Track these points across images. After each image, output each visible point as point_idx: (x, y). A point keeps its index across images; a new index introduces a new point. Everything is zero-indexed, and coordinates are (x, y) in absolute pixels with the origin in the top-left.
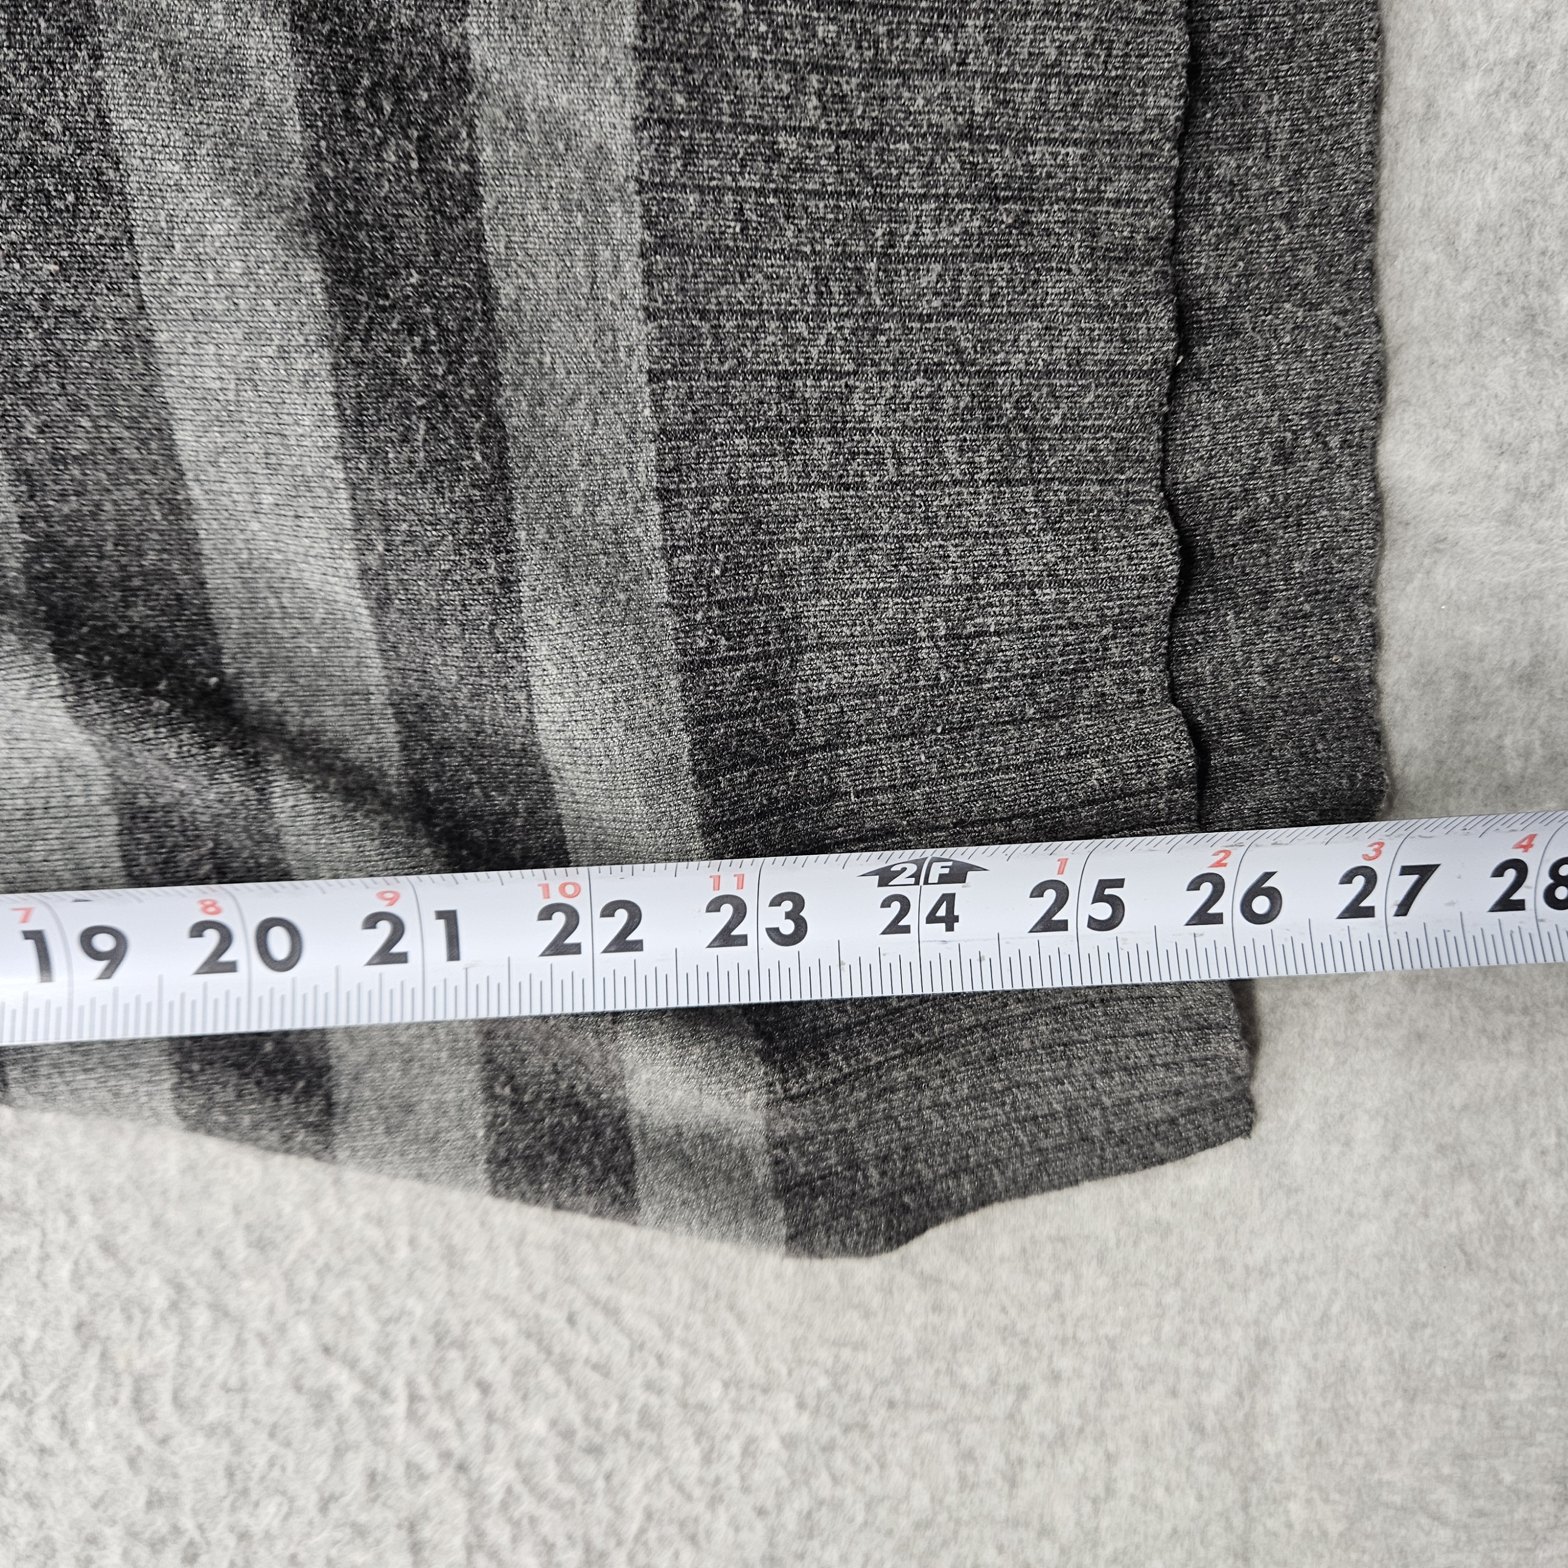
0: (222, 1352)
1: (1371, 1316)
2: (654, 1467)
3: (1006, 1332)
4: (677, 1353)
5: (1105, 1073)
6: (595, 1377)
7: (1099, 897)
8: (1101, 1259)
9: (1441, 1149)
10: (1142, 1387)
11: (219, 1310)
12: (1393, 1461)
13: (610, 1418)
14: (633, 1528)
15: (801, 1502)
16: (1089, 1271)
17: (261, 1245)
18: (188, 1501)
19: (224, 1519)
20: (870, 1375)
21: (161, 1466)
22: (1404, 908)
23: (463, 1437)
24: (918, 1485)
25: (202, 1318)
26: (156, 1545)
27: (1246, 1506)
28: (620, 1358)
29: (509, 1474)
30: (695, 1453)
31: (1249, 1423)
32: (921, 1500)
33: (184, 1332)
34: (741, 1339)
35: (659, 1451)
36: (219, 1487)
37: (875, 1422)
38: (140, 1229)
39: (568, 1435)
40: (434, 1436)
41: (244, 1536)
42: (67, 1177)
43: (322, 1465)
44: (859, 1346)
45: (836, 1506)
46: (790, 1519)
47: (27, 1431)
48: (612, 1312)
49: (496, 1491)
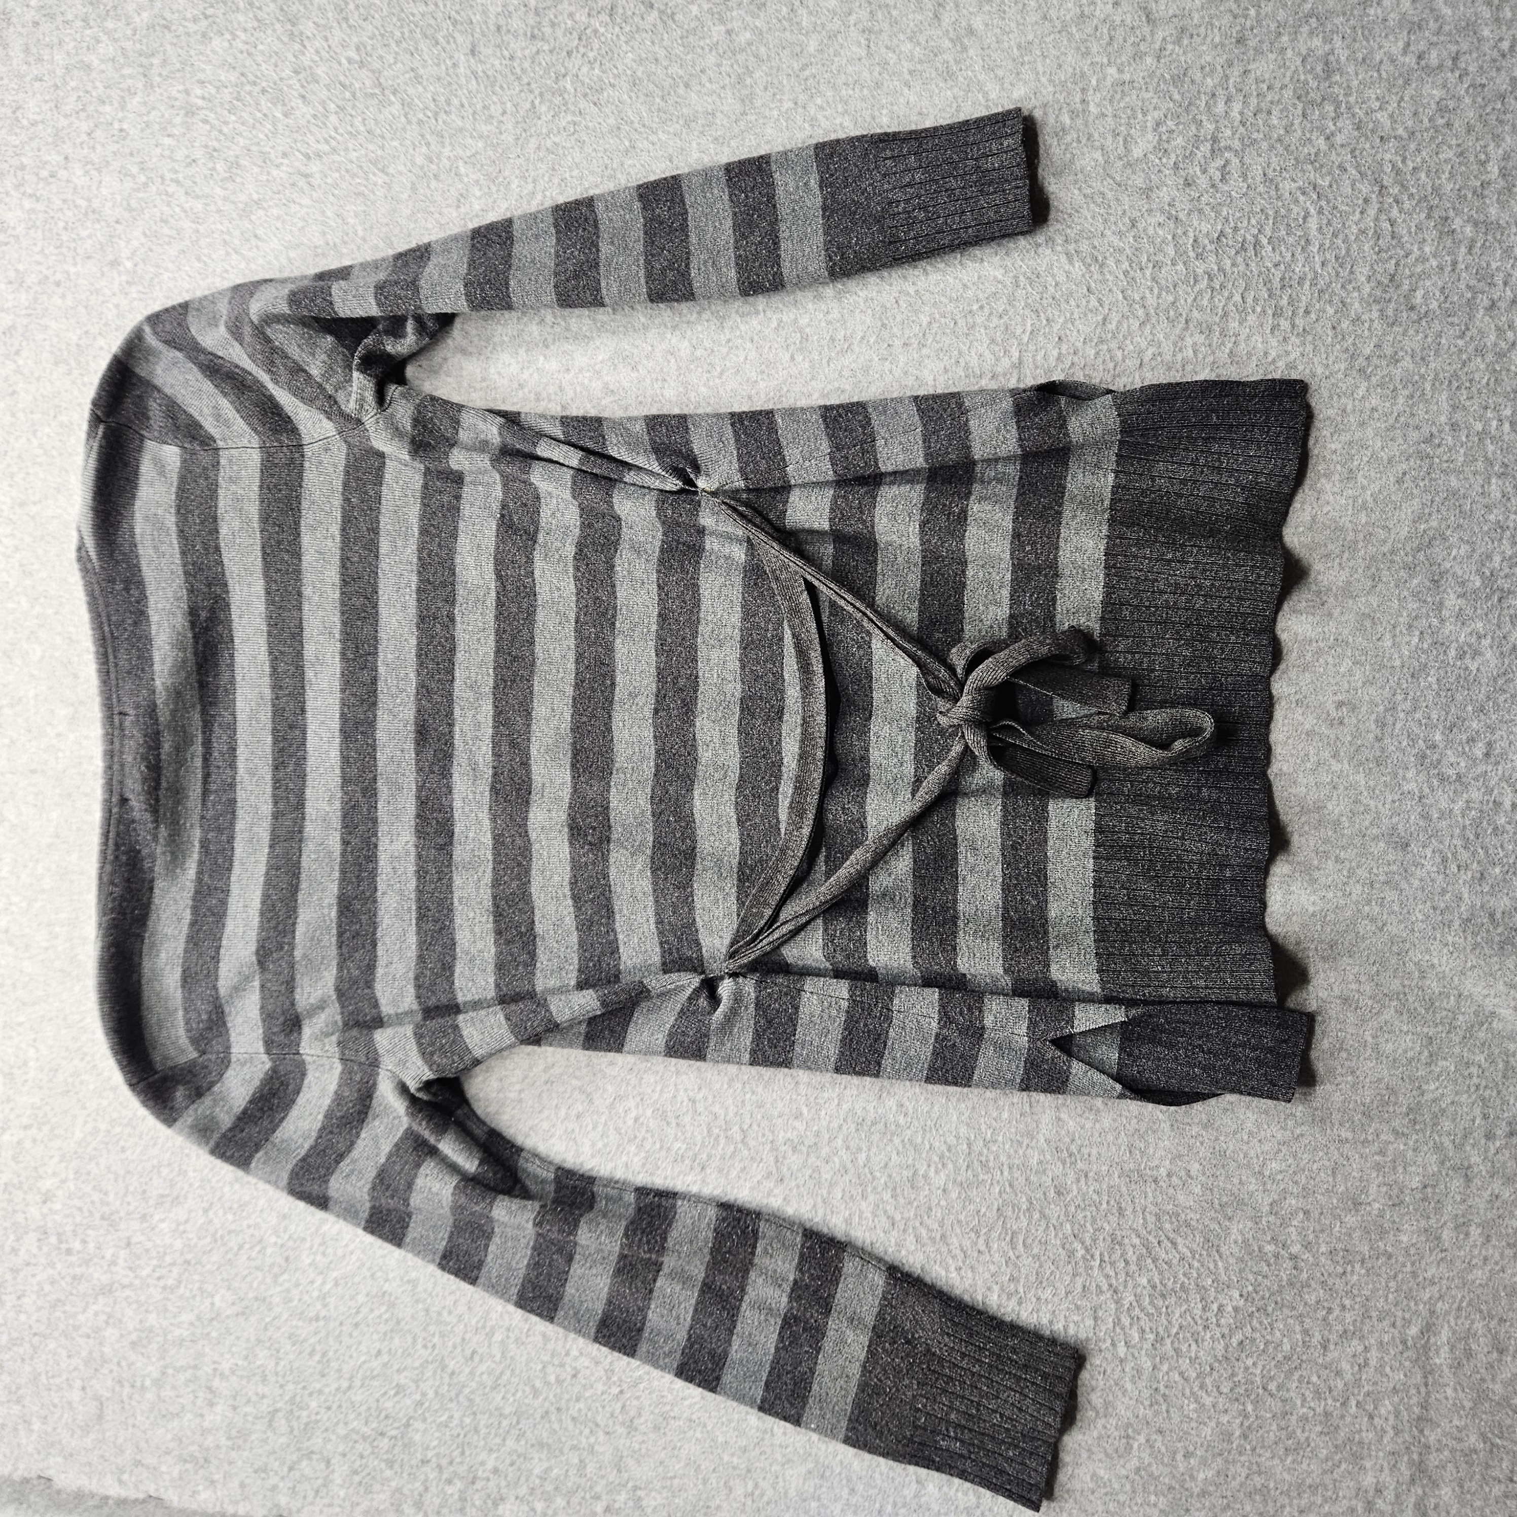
0: (1041, 1229)
1: (1481, 1312)
4: (1196, 1264)
8: (1363, 1261)
9: (1508, 1244)
10: (1380, 1320)
11: (1043, 1215)
12: (1493, 1380)
13: (1170, 1284)
14: (1174, 1331)
15: (1238, 1336)
17: (1059, 1193)
18: (1022, 1281)
21: (1015, 1265)
25: (1036, 1216)
27: (1426, 1385)
28: (1175, 1261)
31: (1426, 1348)
32: (1287, 1347)
33: (1031, 1217)
34: (1220, 1264)
35: (1187, 1301)
36: (1033, 1278)
37: (1270, 1309)
38: (1022, 1180)
39: (1154, 1287)
40: (1107, 1277)
41: (1038, 1299)
42: (1003, 1158)
43: (1068, 1279)
45: (1253, 1340)
46: (1234, 1341)
48: (1174, 1244)
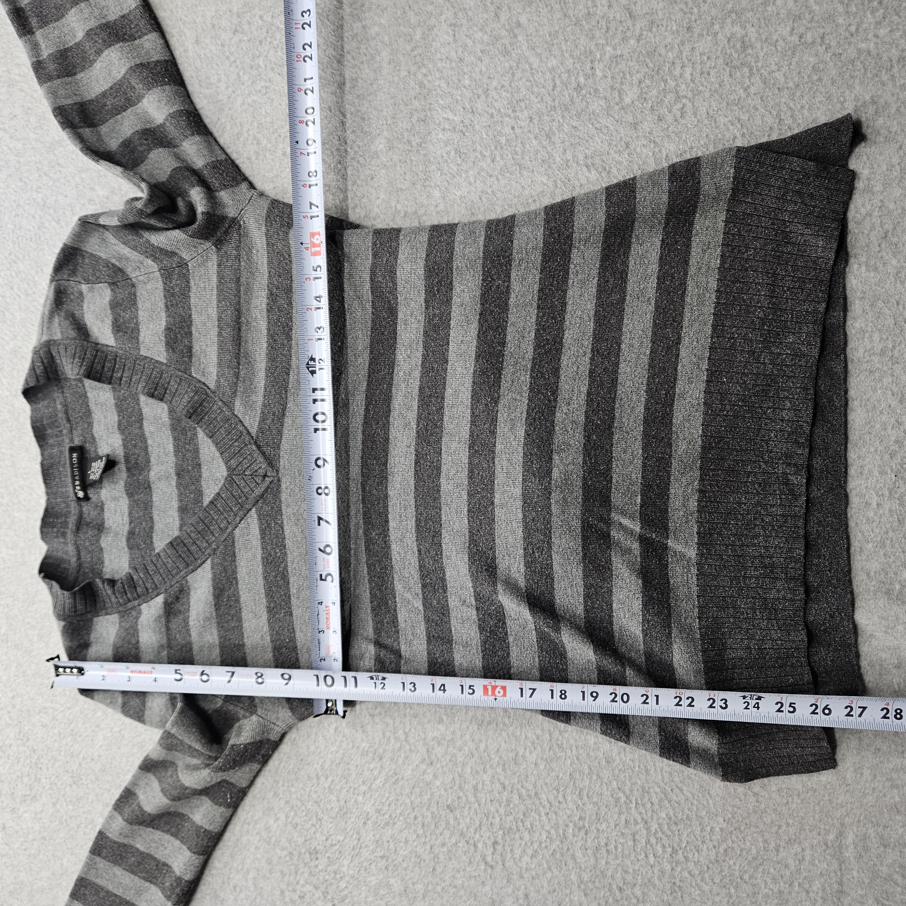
2: (689, 830)
3: (775, 810)
5: (797, 748)
6: (677, 805)
7: (790, 706)
16: (795, 798)
19: (594, 825)
20: (741, 816)
22: (860, 716)
23: (647, 815)
24: (753, 847)
26: (580, 829)
29: (657, 826)
30: (699, 828)
44: (739, 808)
47: (557, 797)
49: (653, 829)
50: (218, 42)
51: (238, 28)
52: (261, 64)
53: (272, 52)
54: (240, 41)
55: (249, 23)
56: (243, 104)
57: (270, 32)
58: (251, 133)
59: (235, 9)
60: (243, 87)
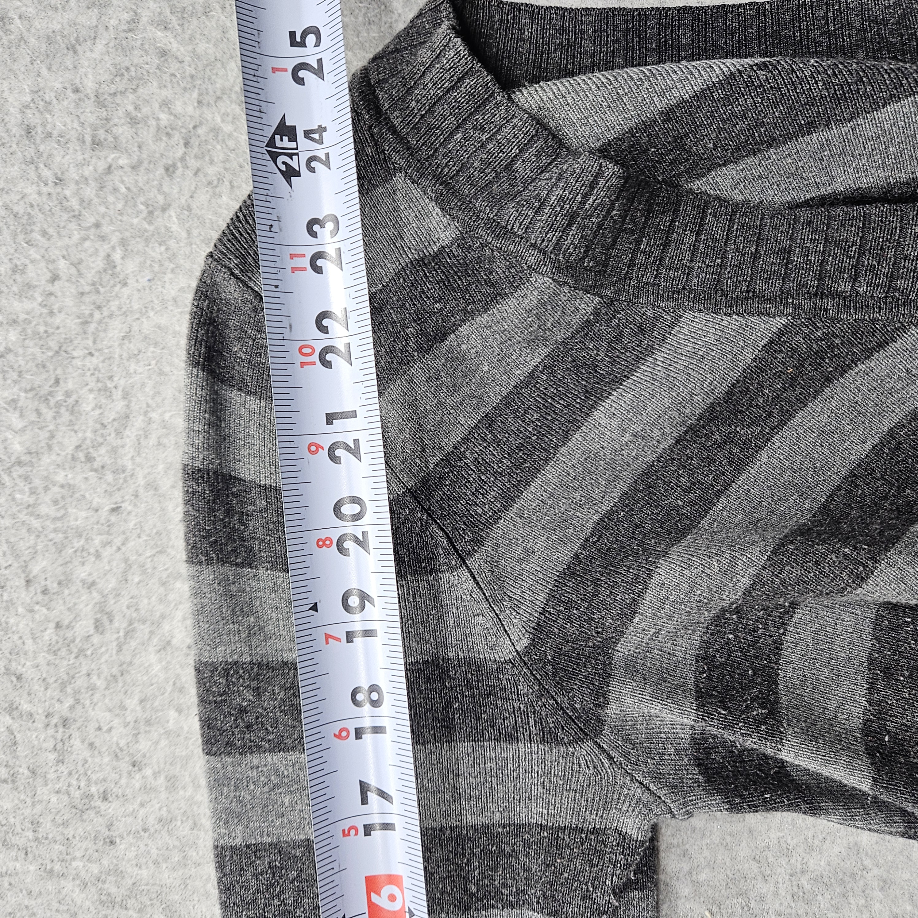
50: (47, 173)
51: (102, 134)
52: (175, 228)
53: (202, 197)
54: (109, 170)
55: (133, 121)
56: (127, 336)
57: (195, 142)
58: (154, 415)
59: (90, 85)
60: (126, 291)
